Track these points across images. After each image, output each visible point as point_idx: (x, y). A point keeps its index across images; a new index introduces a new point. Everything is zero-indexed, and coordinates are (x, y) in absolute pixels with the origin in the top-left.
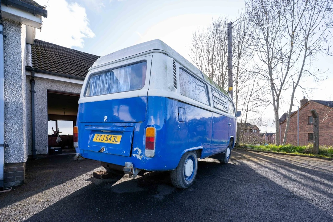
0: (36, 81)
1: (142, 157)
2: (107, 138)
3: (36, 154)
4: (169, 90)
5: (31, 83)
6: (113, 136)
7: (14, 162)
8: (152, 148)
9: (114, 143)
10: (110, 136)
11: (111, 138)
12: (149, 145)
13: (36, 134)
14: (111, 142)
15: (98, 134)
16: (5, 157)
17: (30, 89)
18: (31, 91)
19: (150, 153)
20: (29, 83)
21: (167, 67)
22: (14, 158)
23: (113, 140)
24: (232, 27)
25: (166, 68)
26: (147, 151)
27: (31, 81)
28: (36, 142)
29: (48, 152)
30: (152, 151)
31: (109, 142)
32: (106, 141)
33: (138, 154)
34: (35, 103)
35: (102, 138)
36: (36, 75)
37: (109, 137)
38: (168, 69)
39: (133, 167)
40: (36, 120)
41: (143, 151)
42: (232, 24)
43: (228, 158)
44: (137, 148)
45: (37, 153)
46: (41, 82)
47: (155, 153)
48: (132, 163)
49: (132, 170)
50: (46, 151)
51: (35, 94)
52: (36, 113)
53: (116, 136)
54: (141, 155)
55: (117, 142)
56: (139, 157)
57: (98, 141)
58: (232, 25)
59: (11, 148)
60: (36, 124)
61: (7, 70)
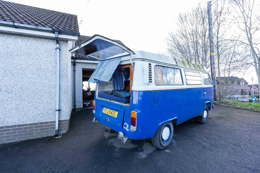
0: (77, 64)
1: (129, 130)
2: (110, 112)
4: (146, 86)
5: (74, 66)
6: (113, 111)
7: (63, 119)
8: (135, 126)
9: (114, 116)
10: (112, 111)
11: (112, 112)
12: (133, 123)
13: (76, 96)
14: (112, 115)
15: (106, 108)
16: (59, 116)
17: (73, 69)
18: (74, 70)
19: (134, 128)
21: (144, 70)
22: (63, 117)
23: (113, 114)
25: (143, 71)
26: (131, 126)
27: (74, 64)
28: (76, 100)
31: (111, 115)
32: (109, 114)
33: (126, 127)
34: (76, 77)
35: (107, 111)
36: (77, 61)
37: (111, 112)
38: (145, 71)
39: (124, 135)
40: (76, 87)
41: (129, 126)
44: (126, 123)
45: (77, 107)
46: (79, 64)
47: (137, 128)
48: (123, 133)
49: (123, 138)
50: (82, 106)
51: (76, 71)
52: (76, 83)
53: (115, 111)
55: (115, 116)
56: (127, 129)
57: (105, 113)
59: (62, 111)
61: (61, 68)
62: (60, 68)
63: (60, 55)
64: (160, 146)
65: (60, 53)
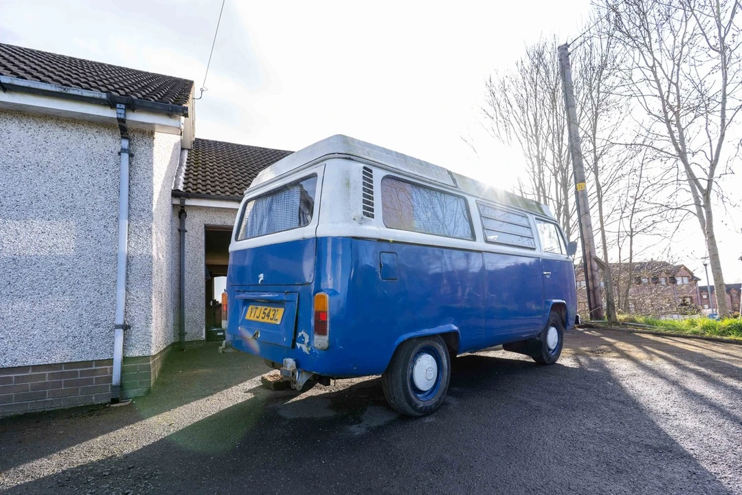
0: (188, 213)
1: (310, 349)
2: (264, 313)
3: (186, 340)
4: (355, 223)
5: (180, 217)
6: (272, 309)
7: (137, 354)
8: (324, 334)
9: (273, 322)
10: (269, 309)
11: (269, 313)
12: (320, 329)
13: (186, 305)
14: (269, 321)
15: (253, 307)
16: (124, 346)
17: (178, 226)
18: (179, 230)
19: (321, 341)
20: (176, 218)
21: (351, 181)
22: (137, 348)
23: (272, 317)
24: (570, 54)
25: (348, 184)
26: (316, 337)
27: (180, 212)
28: (186, 318)
29: (204, 336)
30: (323, 337)
31: (266, 320)
32: (262, 318)
33: (303, 342)
34: (186, 250)
35: (258, 312)
36: (188, 202)
37: (267, 312)
38: (352, 186)
39: (296, 366)
40: (186, 279)
41: (311, 339)
42: (569, 46)
43: (554, 350)
44: (303, 332)
45: (187, 338)
46: (196, 213)
47: (330, 341)
48: (295, 360)
49: (293, 374)
50: (202, 334)
51: (186, 234)
52: (187, 269)
53: (277, 309)
54: (309, 344)
55: (277, 320)
56: (305, 349)
57: (252, 318)
58: (570, 50)
59: (133, 331)
60: (186, 287)
61: (133, 206)
62: (130, 208)
63: (130, 171)
64: (406, 404)
65: (130, 163)
